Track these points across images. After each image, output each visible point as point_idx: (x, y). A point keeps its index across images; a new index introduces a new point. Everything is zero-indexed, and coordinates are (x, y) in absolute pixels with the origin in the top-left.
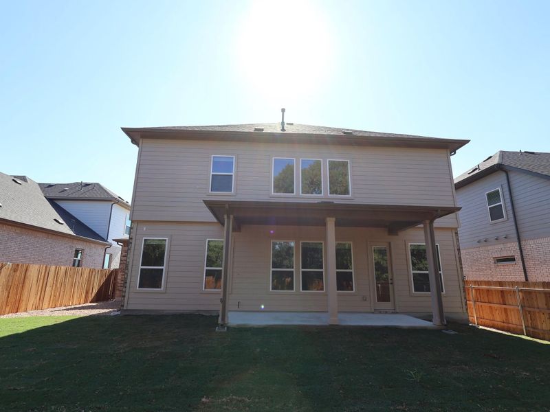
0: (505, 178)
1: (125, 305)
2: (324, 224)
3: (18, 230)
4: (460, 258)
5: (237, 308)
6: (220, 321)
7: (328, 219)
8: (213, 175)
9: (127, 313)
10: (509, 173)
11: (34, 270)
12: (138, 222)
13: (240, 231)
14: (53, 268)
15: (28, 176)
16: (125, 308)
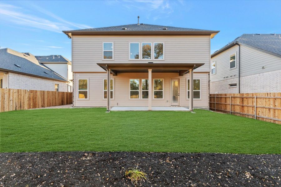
0: (238, 48)
1: (74, 105)
2: (148, 72)
3: (30, 77)
4: (209, 85)
5: (117, 105)
6: (107, 109)
7: (149, 70)
8: (104, 52)
9: (75, 108)
10: (240, 46)
12: (75, 72)
13: (117, 76)
15: (30, 53)
16: (74, 106)
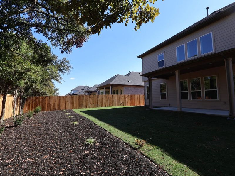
5: (169, 106)
8: (158, 62)
11: (136, 96)
14: (141, 95)
